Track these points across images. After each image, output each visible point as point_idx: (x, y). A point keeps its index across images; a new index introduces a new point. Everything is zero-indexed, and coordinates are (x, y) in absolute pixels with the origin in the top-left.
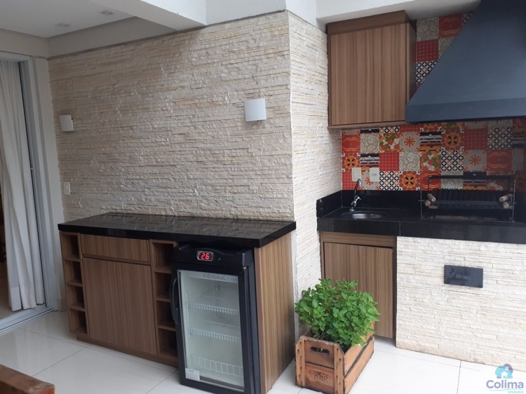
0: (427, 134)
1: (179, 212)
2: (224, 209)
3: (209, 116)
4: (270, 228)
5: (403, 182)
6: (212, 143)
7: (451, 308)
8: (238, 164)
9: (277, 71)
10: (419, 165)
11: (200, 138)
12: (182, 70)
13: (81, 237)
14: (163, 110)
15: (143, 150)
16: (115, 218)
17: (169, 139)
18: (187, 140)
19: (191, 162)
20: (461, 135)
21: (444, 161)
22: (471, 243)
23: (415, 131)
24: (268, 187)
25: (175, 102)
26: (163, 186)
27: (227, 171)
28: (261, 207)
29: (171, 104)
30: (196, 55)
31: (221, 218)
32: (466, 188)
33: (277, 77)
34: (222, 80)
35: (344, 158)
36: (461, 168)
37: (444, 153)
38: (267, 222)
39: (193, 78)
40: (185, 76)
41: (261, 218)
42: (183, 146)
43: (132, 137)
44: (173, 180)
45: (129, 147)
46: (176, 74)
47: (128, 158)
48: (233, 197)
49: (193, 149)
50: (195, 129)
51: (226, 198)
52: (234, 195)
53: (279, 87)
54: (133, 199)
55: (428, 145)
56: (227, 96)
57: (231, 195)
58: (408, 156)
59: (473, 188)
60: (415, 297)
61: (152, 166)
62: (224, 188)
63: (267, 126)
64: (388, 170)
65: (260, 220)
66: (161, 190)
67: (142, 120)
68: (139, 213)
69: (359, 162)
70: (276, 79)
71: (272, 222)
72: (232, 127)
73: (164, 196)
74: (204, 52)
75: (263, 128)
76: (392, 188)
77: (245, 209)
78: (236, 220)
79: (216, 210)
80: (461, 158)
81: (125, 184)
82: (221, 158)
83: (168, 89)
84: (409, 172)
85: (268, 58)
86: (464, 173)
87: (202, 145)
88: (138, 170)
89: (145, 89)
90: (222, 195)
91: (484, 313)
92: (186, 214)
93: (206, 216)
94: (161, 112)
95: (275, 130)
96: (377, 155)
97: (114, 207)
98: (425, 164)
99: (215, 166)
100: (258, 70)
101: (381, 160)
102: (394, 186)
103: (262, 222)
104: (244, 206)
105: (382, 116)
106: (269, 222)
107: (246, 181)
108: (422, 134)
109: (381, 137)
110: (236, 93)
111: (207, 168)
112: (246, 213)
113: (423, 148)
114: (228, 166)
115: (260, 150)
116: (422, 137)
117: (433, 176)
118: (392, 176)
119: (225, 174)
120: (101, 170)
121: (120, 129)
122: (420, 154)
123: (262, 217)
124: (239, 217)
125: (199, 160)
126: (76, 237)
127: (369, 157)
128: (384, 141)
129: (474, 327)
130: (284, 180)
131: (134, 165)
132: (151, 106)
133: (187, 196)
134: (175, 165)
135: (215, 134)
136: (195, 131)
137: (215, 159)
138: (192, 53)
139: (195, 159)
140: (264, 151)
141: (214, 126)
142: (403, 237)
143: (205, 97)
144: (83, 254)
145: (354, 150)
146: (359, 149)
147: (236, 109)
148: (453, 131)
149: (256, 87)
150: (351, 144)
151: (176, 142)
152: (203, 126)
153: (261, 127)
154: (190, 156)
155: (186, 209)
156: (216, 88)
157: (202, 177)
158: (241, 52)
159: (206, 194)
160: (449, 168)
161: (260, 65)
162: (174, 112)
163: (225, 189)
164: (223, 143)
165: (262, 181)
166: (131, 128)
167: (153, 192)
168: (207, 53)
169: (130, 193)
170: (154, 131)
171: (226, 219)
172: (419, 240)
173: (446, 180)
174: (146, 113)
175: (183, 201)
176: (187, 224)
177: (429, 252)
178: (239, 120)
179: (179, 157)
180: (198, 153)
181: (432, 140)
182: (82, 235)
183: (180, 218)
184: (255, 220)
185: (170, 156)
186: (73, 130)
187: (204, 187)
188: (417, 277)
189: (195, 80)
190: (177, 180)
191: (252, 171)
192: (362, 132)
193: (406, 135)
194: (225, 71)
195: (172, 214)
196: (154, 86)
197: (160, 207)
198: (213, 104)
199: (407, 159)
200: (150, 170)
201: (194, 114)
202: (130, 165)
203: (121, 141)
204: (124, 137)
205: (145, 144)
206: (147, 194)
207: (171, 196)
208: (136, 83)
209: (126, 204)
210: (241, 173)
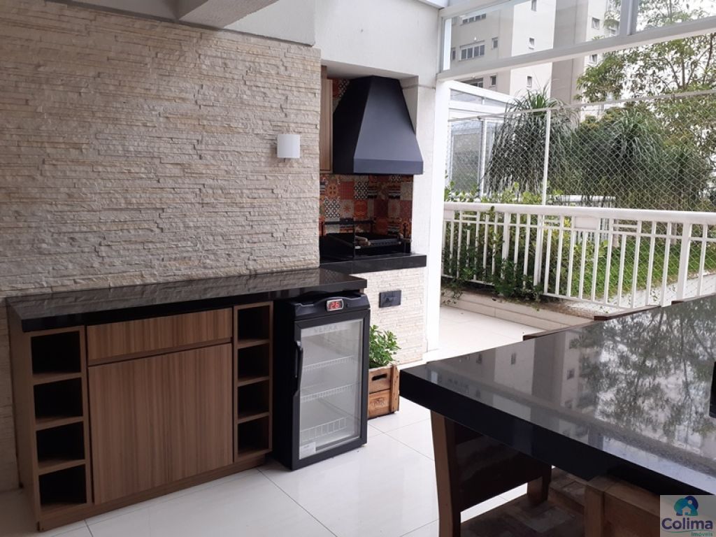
2: (238, 264)
3: (223, 145)
6: (226, 180)
8: (260, 207)
9: (308, 108)
14: (147, 126)
15: (99, 184)
17: (155, 170)
18: (187, 173)
19: (191, 203)
21: (327, 209)
22: (393, 272)
24: (293, 233)
25: (167, 118)
26: (139, 240)
27: (244, 215)
28: (286, 256)
29: (162, 120)
30: (207, 62)
31: (234, 277)
33: (308, 115)
34: (242, 103)
36: (338, 215)
39: (202, 91)
40: (188, 85)
41: (285, 269)
42: (180, 181)
44: (157, 231)
45: (69, 178)
47: (64, 196)
48: (251, 248)
49: (195, 186)
50: (201, 159)
51: (242, 250)
52: (253, 245)
54: (70, 266)
56: (250, 123)
57: (249, 245)
61: (116, 210)
62: (240, 237)
63: (295, 165)
67: (100, 136)
70: (306, 116)
72: (253, 162)
75: (290, 167)
77: (267, 261)
78: (254, 275)
79: (228, 266)
80: (338, 206)
81: (51, 242)
82: (238, 200)
86: (341, 219)
87: (211, 182)
88: (86, 216)
89: (111, 88)
90: (237, 247)
94: (143, 129)
95: (302, 170)
99: (230, 209)
100: (288, 101)
104: (265, 258)
106: (293, 272)
107: (268, 227)
110: (260, 122)
111: (216, 212)
112: (268, 266)
114: (246, 210)
115: (287, 191)
119: (241, 220)
124: (259, 272)
125: (204, 202)
131: (78, 209)
132: (123, 117)
133: (182, 252)
134: (163, 209)
135: (231, 168)
136: (200, 161)
137: (229, 201)
138: (202, 57)
139: (198, 199)
140: (291, 193)
141: (230, 158)
143: (220, 119)
147: (260, 141)
149: (285, 119)
151: (168, 175)
152: (213, 157)
153: (288, 166)
154: (190, 197)
155: (181, 271)
156: (235, 111)
157: (208, 225)
158: (270, 77)
159: (214, 247)
161: (290, 97)
162: (165, 132)
163: (242, 238)
164: (241, 181)
165: (287, 226)
166: (77, 147)
168: (225, 64)
169: (65, 256)
170: (127, 155)
171: (240, 276)
174: (110, 126)
178: (263, 154)
179: (171, 196)
180: (204, 191)
183: (167, 286)
185: (154, 196)
187: (211, 238)
189: (204, 94)
190: (167, 231)
191: (275, 215)
194: (248, 92)
195: (155, 282)
197: (132, 274)
198: (230, 130)
200: (112, 216)
201: (200, 138)
202: (66, 208)
203: (46, 167)
204: (57, 160)
205: (104, 176)
206: (104, 254)
207: (152, 255)
208: (92, 74)
209: (54, 277)
210: (263, 218)
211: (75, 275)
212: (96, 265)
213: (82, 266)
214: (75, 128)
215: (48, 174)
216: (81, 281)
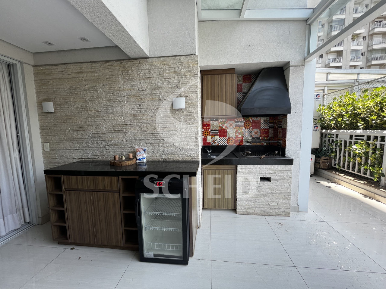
2: (158, 156)
3: (150, 106)
5: (228, 142)
6: (151, 120)
8: (167, 131)
10: (234, 135)
11: (144, 117)
15: (105, 124)
16: (84, 164)
17: (123, 118)
18: (135, 118)
19: (137, 130)
20: (251, 123)
24: (185, 143)
25: (128, 97)
26: (119, 144)
28: (180, 154)
29: (125, 98)
30: (142, 72)
31: (156, 161)
33: (191, 87)
34: (158, 87)
35: (203, 132)
36: (251, 136)
37: (244, 130)
38: (183, 162)
39: (140, 85)
40: (135, 83)
41: (180, 160)
42: (133, 121)
43: (98, 116)
44: (125, 141)
45: (96, 122)
46: (129, 82)
47: (94, 128)
49: (139, 123)
50: (141, 112)
51: (159, 150)
52: (164, 148)
53: (191, 93)
54: (97, 152)
55: (238, 127)
56: (162, 95)
57: (162, 148)
60: (245, 191)
61: (111, 133)
62: (158, 144)
63: (185, 112)
64: (222, 137)
66: (117, 146)
67: (105, 107)
69: (210, 134)
71: (186, 162)
72: (164, 112)
74: (148, 71)
75: (182, 113)
77: (171, 155)
78: (165, 161)
80: (251, 132)
81: (92, 144)
83: (124, 90)
84: (231, 138)
85: (186, 77)
86: (252, 138)
87: (144, 121)
89: (107, 89)
94: (119, 102)
95: (189, 114)
96: (218, 130)
97: (83, 157)
98: (237, 134)
99: (153, 132)
100: (180, 83)
101: (219, 133)
103: (180, 162)
107: (171, 141)
109: (219, 123)
110: (167, 94)
111: (148, 134)
112: (171, 158)
113: (236, 128)
114: (161, 133)
116: (236, 123)
119: (159, 137)
120: (74, 136)
121: (89, 111)
122: (235, 130)
124: (167, 160)
125: (143, 130)
126: (60, 178)
127: (214, 131)
130: (194, 140)
131: (99, 133)
132: (112, 99)
134: (127, 132)
135: (154, 115)
137: (153, 129)
138: (140, 71)
139: (140, 129)
141: (153, 111)
142: (240, 165)
143: (148, 95)
146: (210, 128)
147: (167, 102)
148: (248, 121)
149: (179, 91)
151: (128, 119)
152: (146, 111)
154: (137, 127)
156: (155, 91)
157: (144, 139)
158: (171, 73)
159: (147, 148)
161: (181, 81)
162: (127, 103)
165: (181, 140)
166: (97, 111)
167: (112, 148)
168: (150, 71)
169: (95, 149)
170: (114, 113)
171: (159, 161)
172: (247, 166)
174: (108, 103)
178: (168, 108)
179: (130, 127)
180: (142, 125)
181: (240, 125)
182: (65, 177)
184: (176, 161)
185: (124, 127)
186: (54, 112)
188: (246, 182)
189: (142, 86)
190: (128, 141)
191: (175, 135)
193: (229, 122)
194: (161, 82)
196: (114, 88)
198: (153, 99)
199: (230, 132)
200: (109, 135)
201: (140, 104)
202: (96, 132)
203: (89, 119)
204: (92, 116)
205: (106, 120)
206: (107, 149)
207: (123, 150)
208: (101, 85)
209: (92, 155)
211: (98, 155)
212: (105, 152)
213: (101, 152)
214: (97, 104)
215: (90, 121)
216: (100, 158)
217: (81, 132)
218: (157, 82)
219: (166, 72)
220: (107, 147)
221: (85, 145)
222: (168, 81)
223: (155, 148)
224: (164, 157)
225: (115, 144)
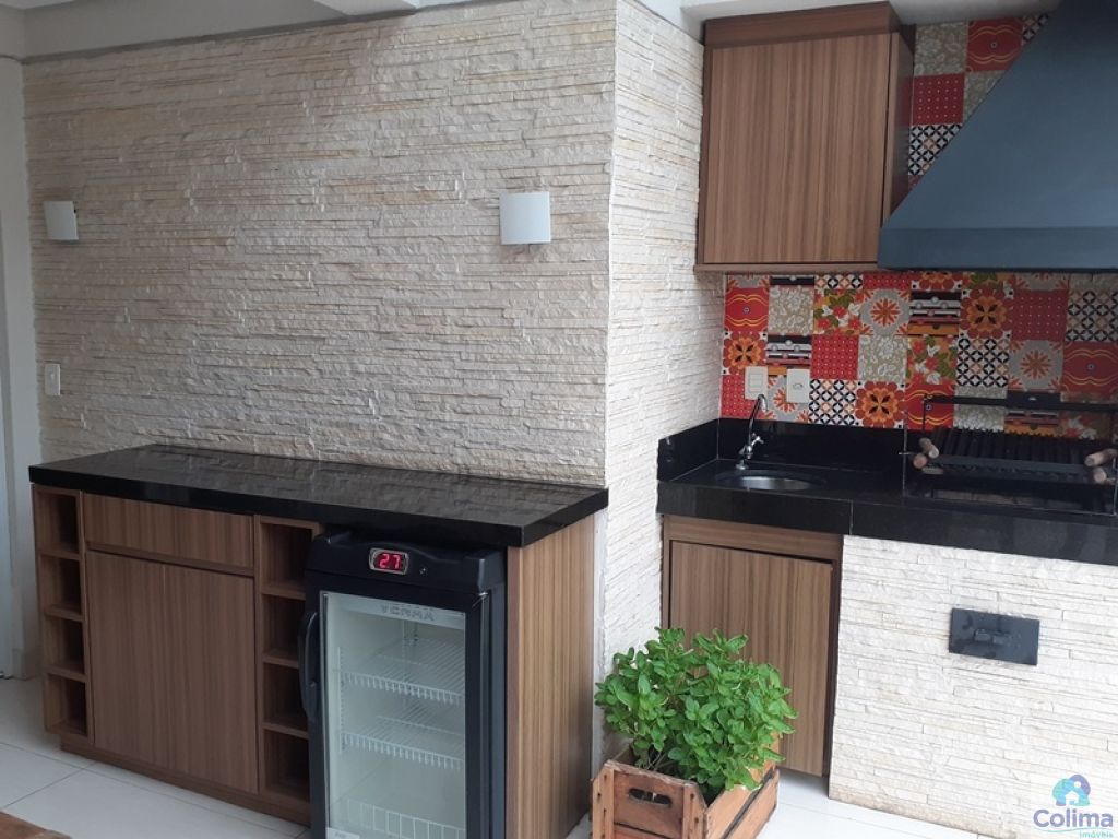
0: (928, 297)
1: (327, 451)
2: (437, 450)
3: (413, 226)
4: (546, 502)
5: (863, 408)
6: (418, 291)
7: (961, 710)
8: (478, 343)
9: (582, 130)
10: (903, 370)
11: (389, 276)
12: (354, 110)
13: (85, 501)
14: (301, 204)
15: (246, 297)
16: (169, 457)
17: (313, 275)
18: (356, 279)
19: (363, 332)
20: (1007, 303)
21: (964, 362)
22: (1014, 559)
23: (899, 286)
24: (546, 403)
25: (331, 187)
26: (292, 386)
27: (449, 359)
28: (527, 450)
29: (323, 190)
30: (388, 78)
31: (430, 473)
32: (1012, 429)
33: (582, 144)
34: (448, 142)
35: (727, 343)
36: (1001, 382)
37: (964, 344)
38: (538, 486)
39: (379, 133)
40: (359, 126)
41: (526, 476)
42: (346, 292)
43: (222, 265)
44: (316, 374)
45: (213, 287)
46: (338, 120)
47: (209, 313)
48: (460, 423)
49: (369, 302)
50: (378, 254)
51: (442, 424)
52: (463, 418)
53: (584, 168)
54: (215, 414)
55: (927, 323)
56: (460, 180)
57: (455, 417)
58: (880, 345)
59: (1027, 430)
60: (879, 681)
61: (267, 337)
62: (439, 399)
63: (552, 257)
64: (830, 377)
65: (521, 482)
66: (284, 396)
67: (247, 225)
68: (228, 448)
69: (762, 355)
70: (578, 148)
71: (551, 488)
72: (467, 255)
73: (291, 412)
74: (409, 71)
75: (541, 262)
76: (837, 419)
77: (489, 452)
78: (467, 479)
79: (419, 451)
80: (1003, 357)
81: (197, 377)
82: (437, 329)
83: (316, 155)
84: (880, 385)
85: (564, 96)
86: (1009, 392)
87: (391, 294)
88: (232, 344)
89: (259, 150)
90: (434, 417)
91: (1037, 724)
92: (343, 458)
93: (392, 464)
94: (297, 209)
95: (569, 267)
96: (807, 340)
97: (167, 432)
98: (919, 367)
99: (422, 345)
100: (538, 123)
101: (814, 352)
102: (843, 414)
103: (526, 486)
104: (486, 446)
105: (824, 248)
106: (545, 488)
107: (493, 386)
108: (916, 295)
109: (817, 297)
110: (480, 175)
111: (401, 350)
112: (490, 464)
113: (916, 329)
114: (452, 348)
115: (532, 313)
116: (914, 303)
117: (934, 396)
118: (838, 391)
119: (444, 367)
120: (141, 341)
121: (192, 242)
122: (909, 342)
123: (529, 473)
124: (474, 471)
125: (382, 330)
126: (73, 501)
127: (789, 342)
128: (824, 307)
129: (1013, 756)
130: (585, 389)
131: (224, 333)
132: (273, 192)
133: (348, 414)
134: (324, 339)
135: (426, 268)
136: (378, 258)
137: (423, 330)
138: (380, 71)
139: (373, 326)
140: (541, 318)
141: (425, 249)
142: (857, 538)
143: (407, 178)
144: (88, 543)
145: (752, 323)
146: (766, 323)
147: (479, 213)
148: (987, 292)
149: (530, 163)
150: (746, 310)
151: (329, 283)
152: (396, 248)
153: (536, 260)
154: (362, 320)
155: (345, 447)
156: (434, 159)
157: (389, 372)
158: (499, 79)
159: (396, 412)
160: (975, 381)
161: (543, 113)
162: (327, 211)
163: (443, 402)
164: (444, 293)
165: (532, 388)
166: (221, 242)
167: (266, 400)
168: (416, 74)
169: (209, 399)
170: (278, 252)
171: (441, 474)
172: (894, 545)
173: (964, 407)
174: (258, 208)
175: (338, 425)
176: (346, 481)
177: (917, 577)
178: (485, 239)
179: (335, 318)
180: (382, 311)
181: (938, 312)
182: (88, 496)
183: (329, 468)
184: (510, 480)
185: (312, 317)
186: (76, 238)
187: (392, 396)
188: (886, 634)
189: (384, 138)
190: (327, 376)
191: (508, 362)
192: (774, 282)
193: (877, 296)
194: (459, 119)
195: (309, 456)
196: (284, 145)
197: (281, 438)
198: (425, 196)
199: (877, 354)
200: (260, 346)
201: (377, 218)
202: (213, 331)
203: (193, 273)
204: (201, 263)
205: (252, 284)
206: (251, 403)
207: (309, 413)
208: (239, 133)
209: (199, 426)
210: (483, 367)
211: (219, 428)
212: (241, 417)
213: (228, 416)
214: (221, 215)
215: (194, 283)
216: (226, 438)
217: (164, 327)
218: (443, 123)
219: (480, 76)
220: (249, 394)
221: (176, 381)
222: (489, 115)
223: (429, 417)
224: (461, 457)
225: (278, 387)
